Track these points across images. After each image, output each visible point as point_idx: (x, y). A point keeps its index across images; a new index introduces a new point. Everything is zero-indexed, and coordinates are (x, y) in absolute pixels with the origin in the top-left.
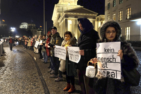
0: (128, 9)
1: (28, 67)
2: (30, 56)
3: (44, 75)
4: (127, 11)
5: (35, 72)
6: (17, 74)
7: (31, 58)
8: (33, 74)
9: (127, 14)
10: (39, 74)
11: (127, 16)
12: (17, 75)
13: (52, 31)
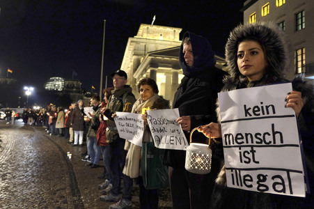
0: (299, 52)
1: (47, 175)
2: (58, 150)
3: (86, 195)
4: (297, 56)
5: (63, 186)
6: (15, 189)
8: (57, 190)
9: (297, 62)
10: (73, 190)
11: (297, 68)
12: (16, 191)
13: (114, 80)
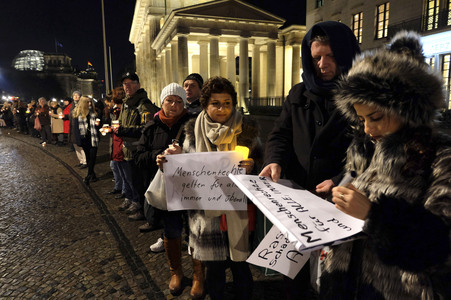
7: (74, 178)
